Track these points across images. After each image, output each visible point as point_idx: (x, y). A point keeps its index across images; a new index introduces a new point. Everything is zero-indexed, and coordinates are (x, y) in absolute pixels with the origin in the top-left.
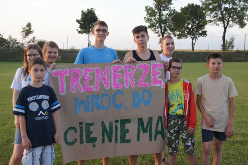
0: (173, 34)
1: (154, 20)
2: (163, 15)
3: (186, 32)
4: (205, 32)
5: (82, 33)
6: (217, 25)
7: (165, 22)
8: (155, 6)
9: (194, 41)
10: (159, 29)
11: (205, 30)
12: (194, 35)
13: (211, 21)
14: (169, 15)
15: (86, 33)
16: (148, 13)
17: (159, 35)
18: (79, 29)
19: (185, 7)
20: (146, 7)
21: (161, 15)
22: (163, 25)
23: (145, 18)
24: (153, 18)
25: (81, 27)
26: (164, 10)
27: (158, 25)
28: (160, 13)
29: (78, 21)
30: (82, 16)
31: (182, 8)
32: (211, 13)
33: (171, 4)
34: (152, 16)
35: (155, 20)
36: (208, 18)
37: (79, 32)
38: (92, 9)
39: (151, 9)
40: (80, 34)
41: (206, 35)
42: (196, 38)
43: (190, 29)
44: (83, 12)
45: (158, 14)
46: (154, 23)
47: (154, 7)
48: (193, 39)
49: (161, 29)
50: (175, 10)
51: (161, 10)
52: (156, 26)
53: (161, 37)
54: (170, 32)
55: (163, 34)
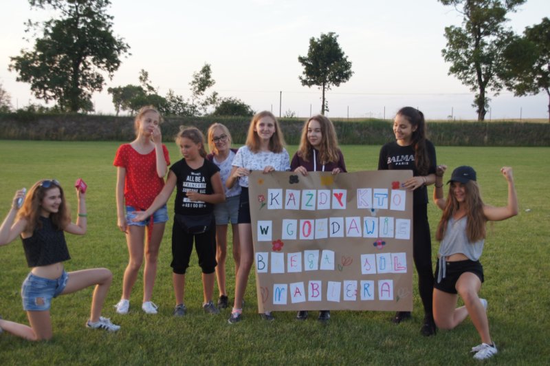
0: (507, 85)
1: (463, 56)
2: (484, 44)
3: (536, 81)
5: (310, 84)
7: (488, 59)
8: (468, 26)
10: (475, 75)
14: (497, 45)
15: (318, 84)
16: (451, 41)
17: (475, 88)
18: (304, 77)
19: (536, 27)
20: (447, 29)
21: (479, 45)
22: (483, 66)
23: (444, 51)
24: (461, 51)
25: (309, 72)
26: (487, 34)
27: (472, 65)
28: (478, 40)
29: (301, 60)
30: (311, 49)
31: (528, 29)
33: (504, 20)
34: (460, 47)
35: (466, 54)
37: (305, 82)
38: (331, 34)
39: (458, 32)
40: (306, 86)
43: (545, 74)
44: (312, 41)
45: (473, 43)
46: (465, 62)
47: (464, 28)
49: (479, 74)
50: (512, 33)
51: (480, 34)
52: (467, 68)
53: (478, 91)
54: (499, 81)
55: (483, 86)
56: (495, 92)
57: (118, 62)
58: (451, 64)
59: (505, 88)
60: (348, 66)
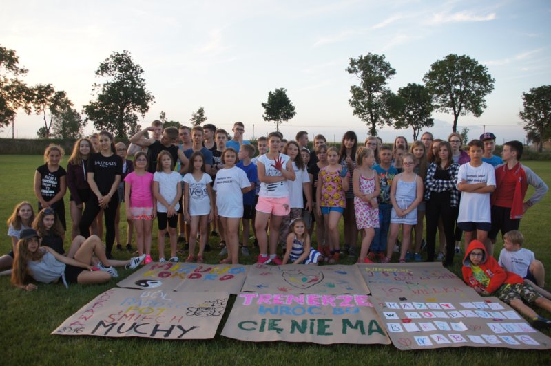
0: (387, 122)
1: (361, 104)
2: (374, 97)
3: (406, 120)
4: (431, 120)
5: (269, 120)
6: (446, 112)
7: (377, 106)
8: (364, 86)
9: (417, 132)
10: (369, 116)
11: (431, 117)
12: (416, 123)
13: (438, 107)
14: (381, 98)
15: (274, 120)
16: (354, 94)
17: (369, 124)
18: (266, 115)
19: (405, 88)
20: (352, 87)
21: (371, 98)
22: (373, 110)
23: (350, 101)
24: (360, 101)
25: (268, 112)
26: (375, 91)
27: (367, 110)
28: (370, 95)
29: (264, 105)
30: (269, 99)
31: (400, 89)
32: (438, 96)
33: (385, 83)
34: (359, 98)
35: (363, 103)
36: (434, 103)
37: (266, 119)
38: (282, 89)
39: (358, 89)
40: (267, 121)
41: (433, 124)
42: (419, 128)
43: (411, 116)
44: (270, 93)
45: (368, 96)
46: (362, 107)
47: (362, 87)
48: (415, 129)
49: (372, 115)
50: (389, 91)
51: (371, 91)
52: (364, 111)
53: (371, 125)
54: (382, 119)
55: (374, 122)
56: (380, 126)
57: (148, 107)
58: (354, 109)
59: (386, 124)
60: (293, 108)
